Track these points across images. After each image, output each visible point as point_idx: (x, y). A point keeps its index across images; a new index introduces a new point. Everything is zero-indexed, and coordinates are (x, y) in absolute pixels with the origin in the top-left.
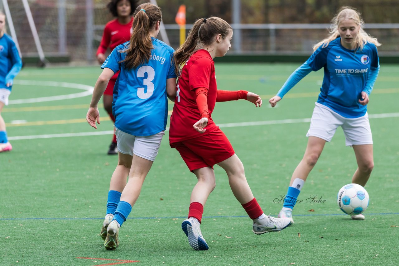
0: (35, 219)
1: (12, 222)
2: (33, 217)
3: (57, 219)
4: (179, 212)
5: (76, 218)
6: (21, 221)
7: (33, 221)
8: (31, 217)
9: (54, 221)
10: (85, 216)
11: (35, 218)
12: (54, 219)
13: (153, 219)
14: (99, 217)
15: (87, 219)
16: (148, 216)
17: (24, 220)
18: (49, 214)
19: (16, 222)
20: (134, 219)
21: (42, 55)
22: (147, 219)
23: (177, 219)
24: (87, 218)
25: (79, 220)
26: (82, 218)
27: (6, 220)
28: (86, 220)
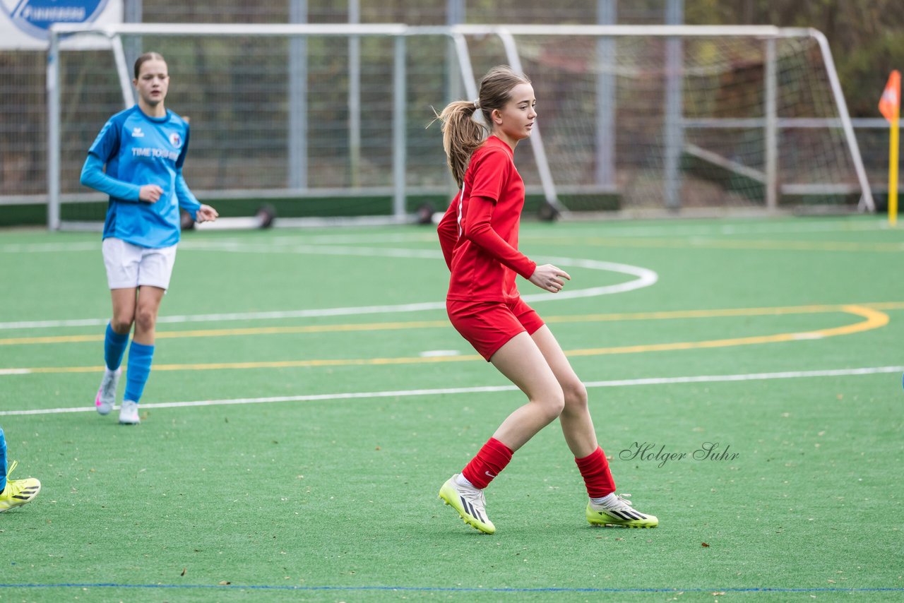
0: (382, 588)
1: (324, 596)
2: (379, 584)
3: (434, 589)
4: (735, 577)
5: (481, 586)
6: (347, 594)
7: (376, 592)
8: (372, 585)
9: (424, 593)
10: (504, 584)
11: (383, 585)
12: (428, 589)
13: (665, 592)
14: (539, 585)
15: (506, 590)
16: (657, 586)
17: (355, 592)
18: (421, 576)
19: (335, 594)
20: (619, 592)
21: (550, 192)
22: (650, 593)
23: (723, 593)
24: (506, 587)
25: (487, 593)
26: (495, 588)
27: (312, 591)
28: (504, 592)
